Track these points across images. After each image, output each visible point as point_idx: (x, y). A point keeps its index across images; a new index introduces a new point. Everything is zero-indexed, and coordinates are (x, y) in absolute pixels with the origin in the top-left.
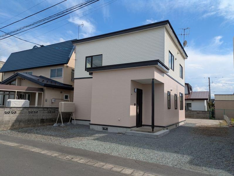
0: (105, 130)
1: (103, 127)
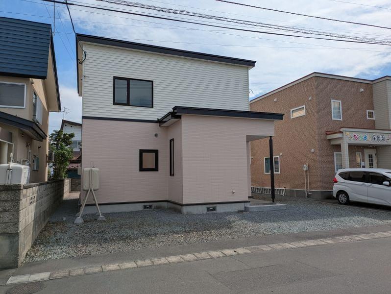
0: (211, 210)
1: (208, 206)
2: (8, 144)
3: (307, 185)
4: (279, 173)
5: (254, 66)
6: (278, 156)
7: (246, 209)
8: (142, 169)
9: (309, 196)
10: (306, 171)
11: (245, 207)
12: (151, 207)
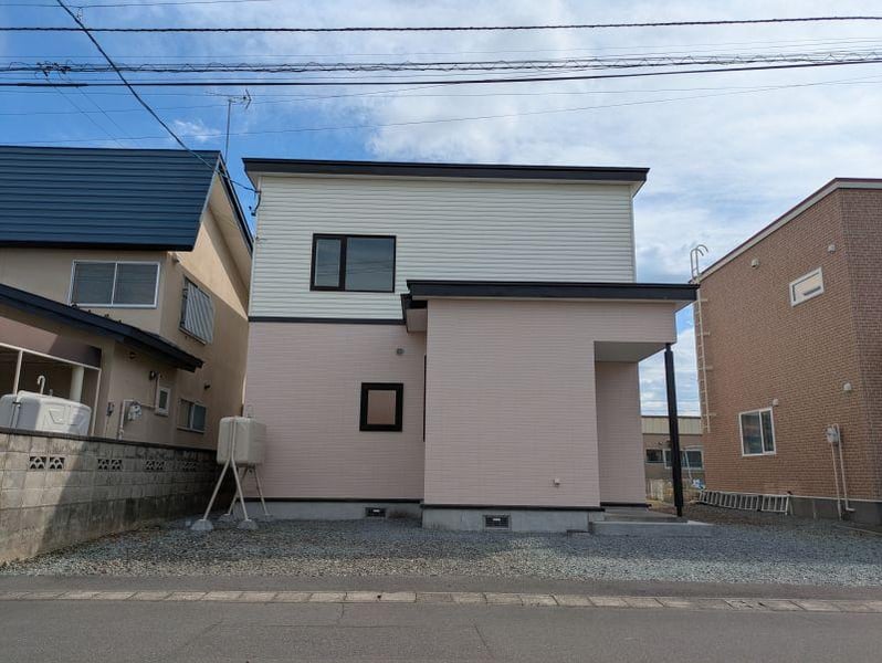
0: (496, 524)
1: (489, 513)
2: (85, 369)
3: (841, 485)
4: (774, 453)
5: (645, 180)
6: (770, 409)
7: (591, 527)
8: (365, 426)
9: (847, 516)
10: (836, 445)
11: (590, 524)
12: (382, 512)
